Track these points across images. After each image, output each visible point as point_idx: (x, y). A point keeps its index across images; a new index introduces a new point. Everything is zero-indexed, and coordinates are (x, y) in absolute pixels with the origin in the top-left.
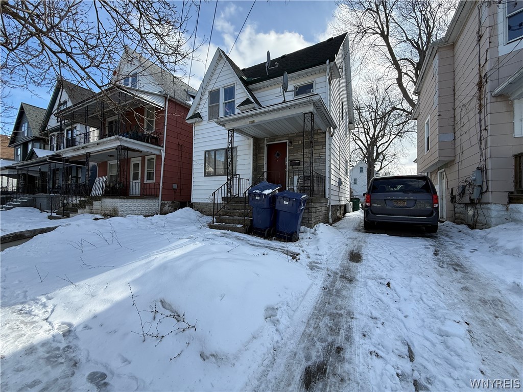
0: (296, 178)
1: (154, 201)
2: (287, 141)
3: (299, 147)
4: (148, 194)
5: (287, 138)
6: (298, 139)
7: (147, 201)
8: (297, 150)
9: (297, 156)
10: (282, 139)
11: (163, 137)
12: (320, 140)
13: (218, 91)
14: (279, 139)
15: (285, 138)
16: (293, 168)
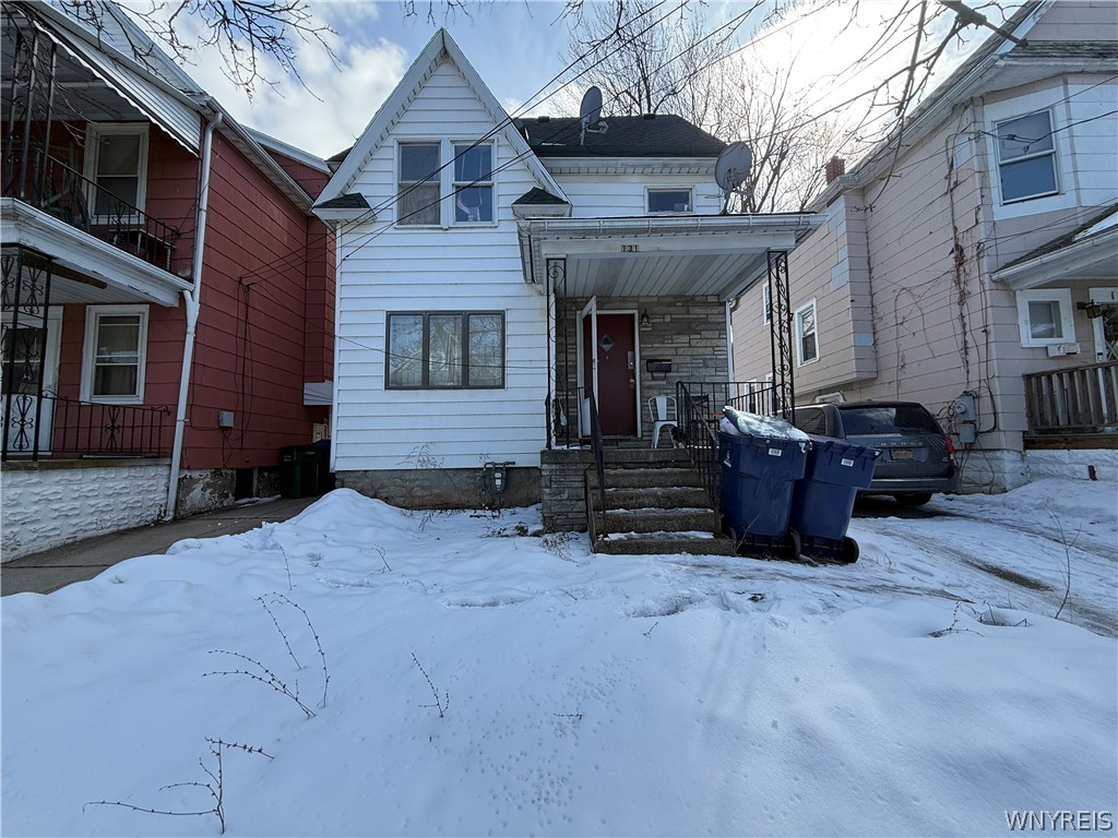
0: (662, 402)
1: (152, 471)
2: (635, 312)
3: (665, 330)
4: (127, 445)
5: (635, 305)
6: (662, 310)
7: (125, 473)
8: (662, 336)
9: (661, 350)
10: (622, 305)
11: (193, 248)
12: (713, 319)
13: (433, 149)
14: (613, 306)
15: (630, 305)
16: (654, 379)
